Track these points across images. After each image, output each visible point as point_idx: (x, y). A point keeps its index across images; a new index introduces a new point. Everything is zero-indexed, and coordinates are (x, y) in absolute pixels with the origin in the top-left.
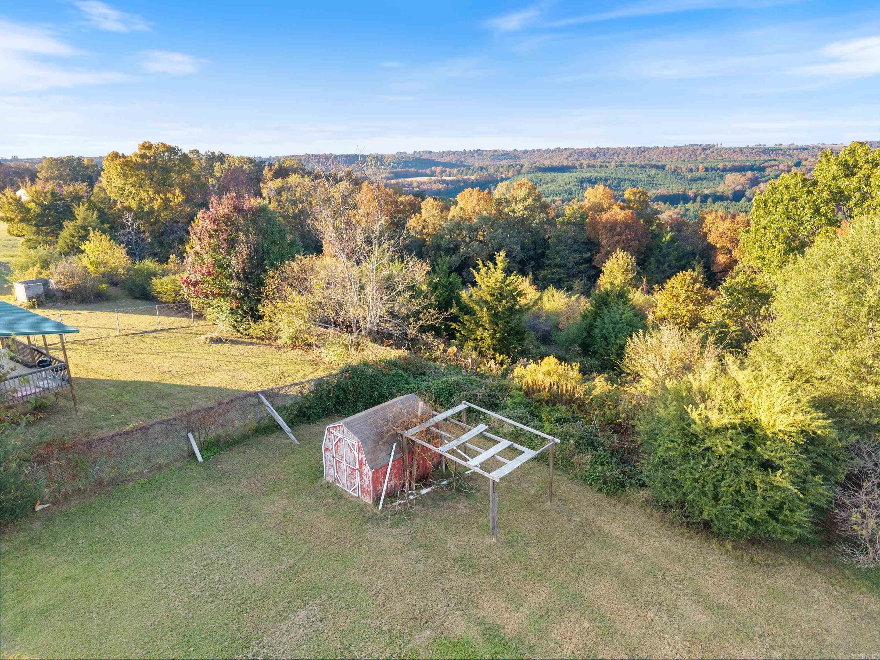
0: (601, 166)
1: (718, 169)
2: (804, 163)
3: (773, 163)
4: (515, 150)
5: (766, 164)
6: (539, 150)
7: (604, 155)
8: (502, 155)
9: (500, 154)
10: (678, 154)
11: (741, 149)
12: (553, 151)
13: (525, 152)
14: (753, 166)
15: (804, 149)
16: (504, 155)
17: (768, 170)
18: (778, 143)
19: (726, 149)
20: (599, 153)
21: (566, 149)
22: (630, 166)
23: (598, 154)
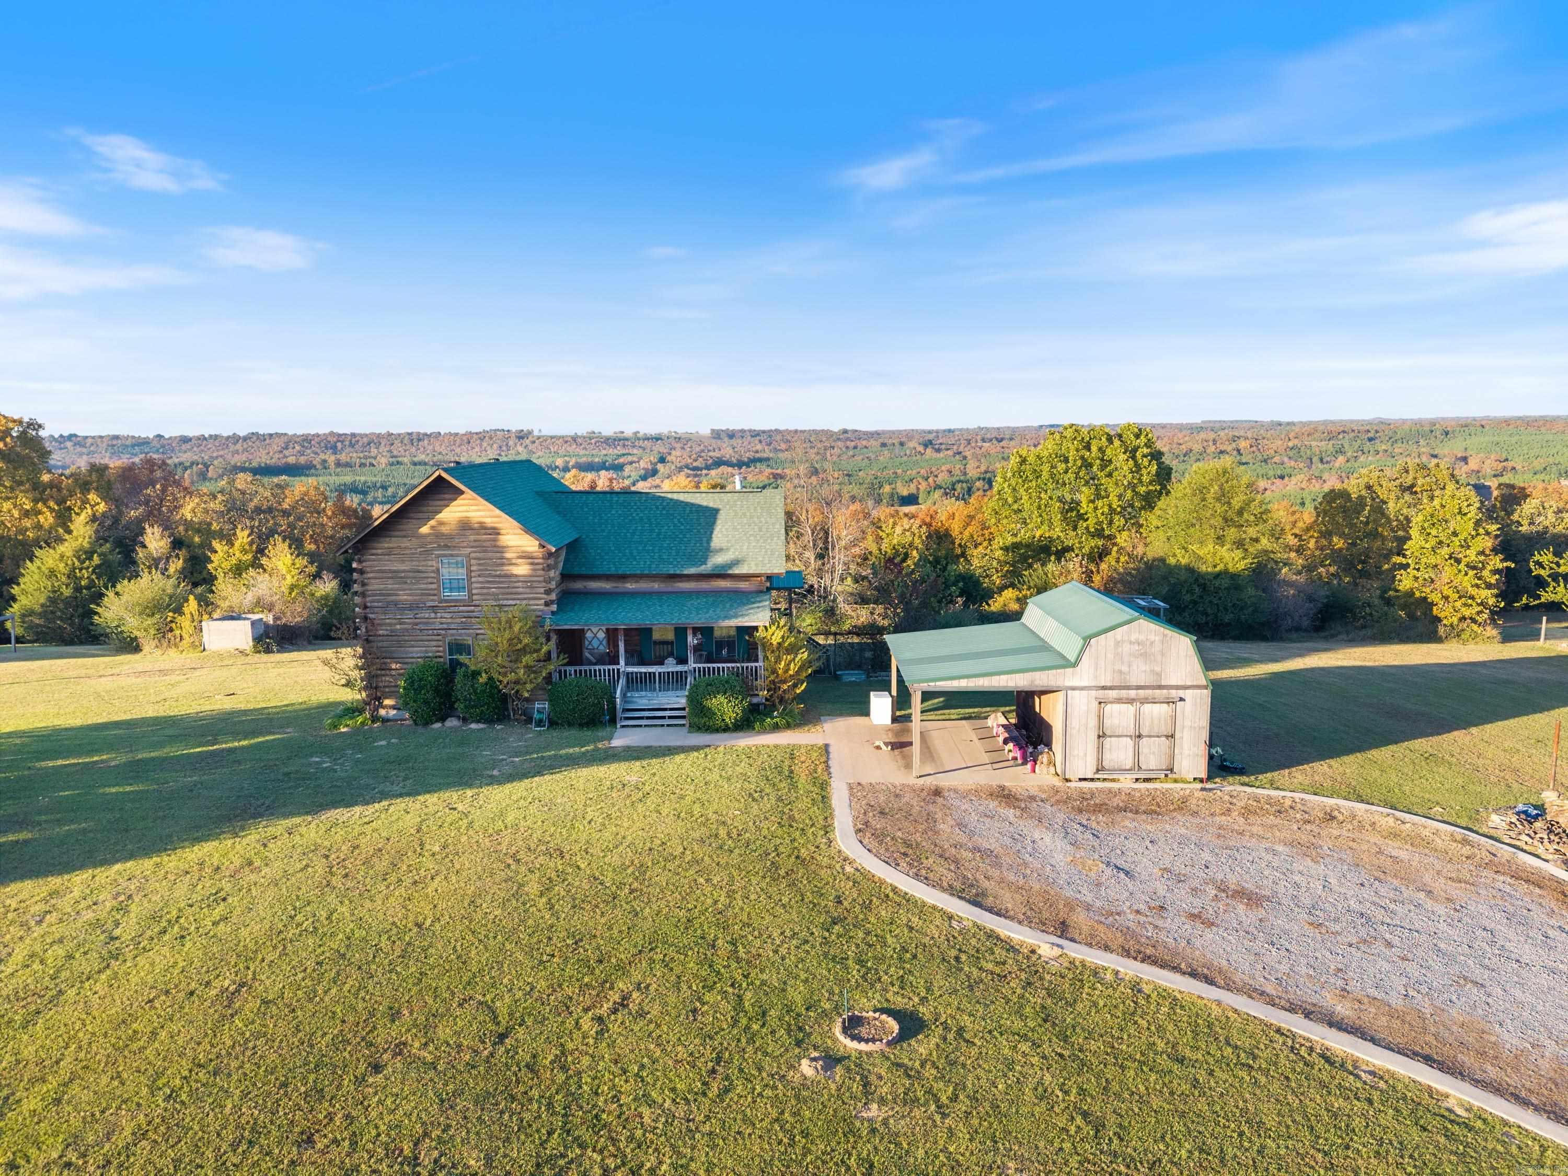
0: (362, 465)
1: (557, 467)
2: (669, 458)
3: (630, 458)
4: (159, 436)
5: (621, 460)
6: (216, 437)
7: (352, 445)
8: (133, 446)
9: (128, 442)
10: (481, 445)
11: (574, 439)
12: (245, 439)
13: (185, 440)
14: (604, 463)
15: (657, 439)
16: (139, 445)
17: (627, 469)
18: (618, 430)
19: (552, 437)
20: (342, 442)
21: (271, 435)
22: (415, 464)
23: (339, 445)
